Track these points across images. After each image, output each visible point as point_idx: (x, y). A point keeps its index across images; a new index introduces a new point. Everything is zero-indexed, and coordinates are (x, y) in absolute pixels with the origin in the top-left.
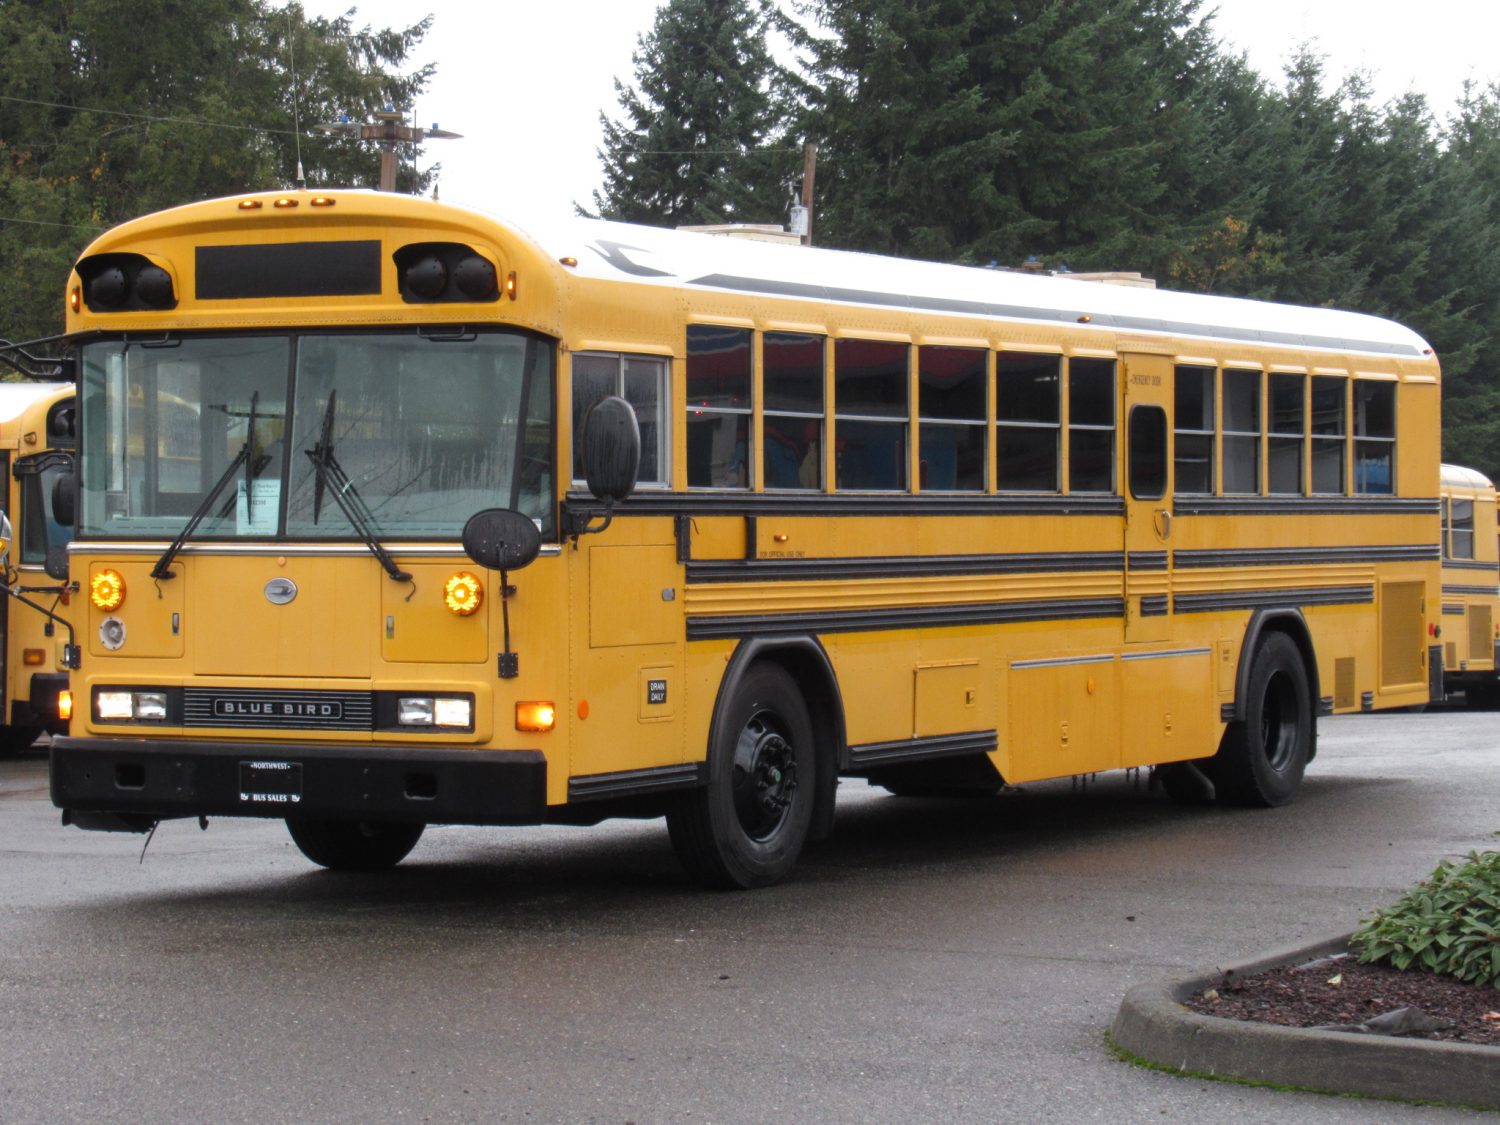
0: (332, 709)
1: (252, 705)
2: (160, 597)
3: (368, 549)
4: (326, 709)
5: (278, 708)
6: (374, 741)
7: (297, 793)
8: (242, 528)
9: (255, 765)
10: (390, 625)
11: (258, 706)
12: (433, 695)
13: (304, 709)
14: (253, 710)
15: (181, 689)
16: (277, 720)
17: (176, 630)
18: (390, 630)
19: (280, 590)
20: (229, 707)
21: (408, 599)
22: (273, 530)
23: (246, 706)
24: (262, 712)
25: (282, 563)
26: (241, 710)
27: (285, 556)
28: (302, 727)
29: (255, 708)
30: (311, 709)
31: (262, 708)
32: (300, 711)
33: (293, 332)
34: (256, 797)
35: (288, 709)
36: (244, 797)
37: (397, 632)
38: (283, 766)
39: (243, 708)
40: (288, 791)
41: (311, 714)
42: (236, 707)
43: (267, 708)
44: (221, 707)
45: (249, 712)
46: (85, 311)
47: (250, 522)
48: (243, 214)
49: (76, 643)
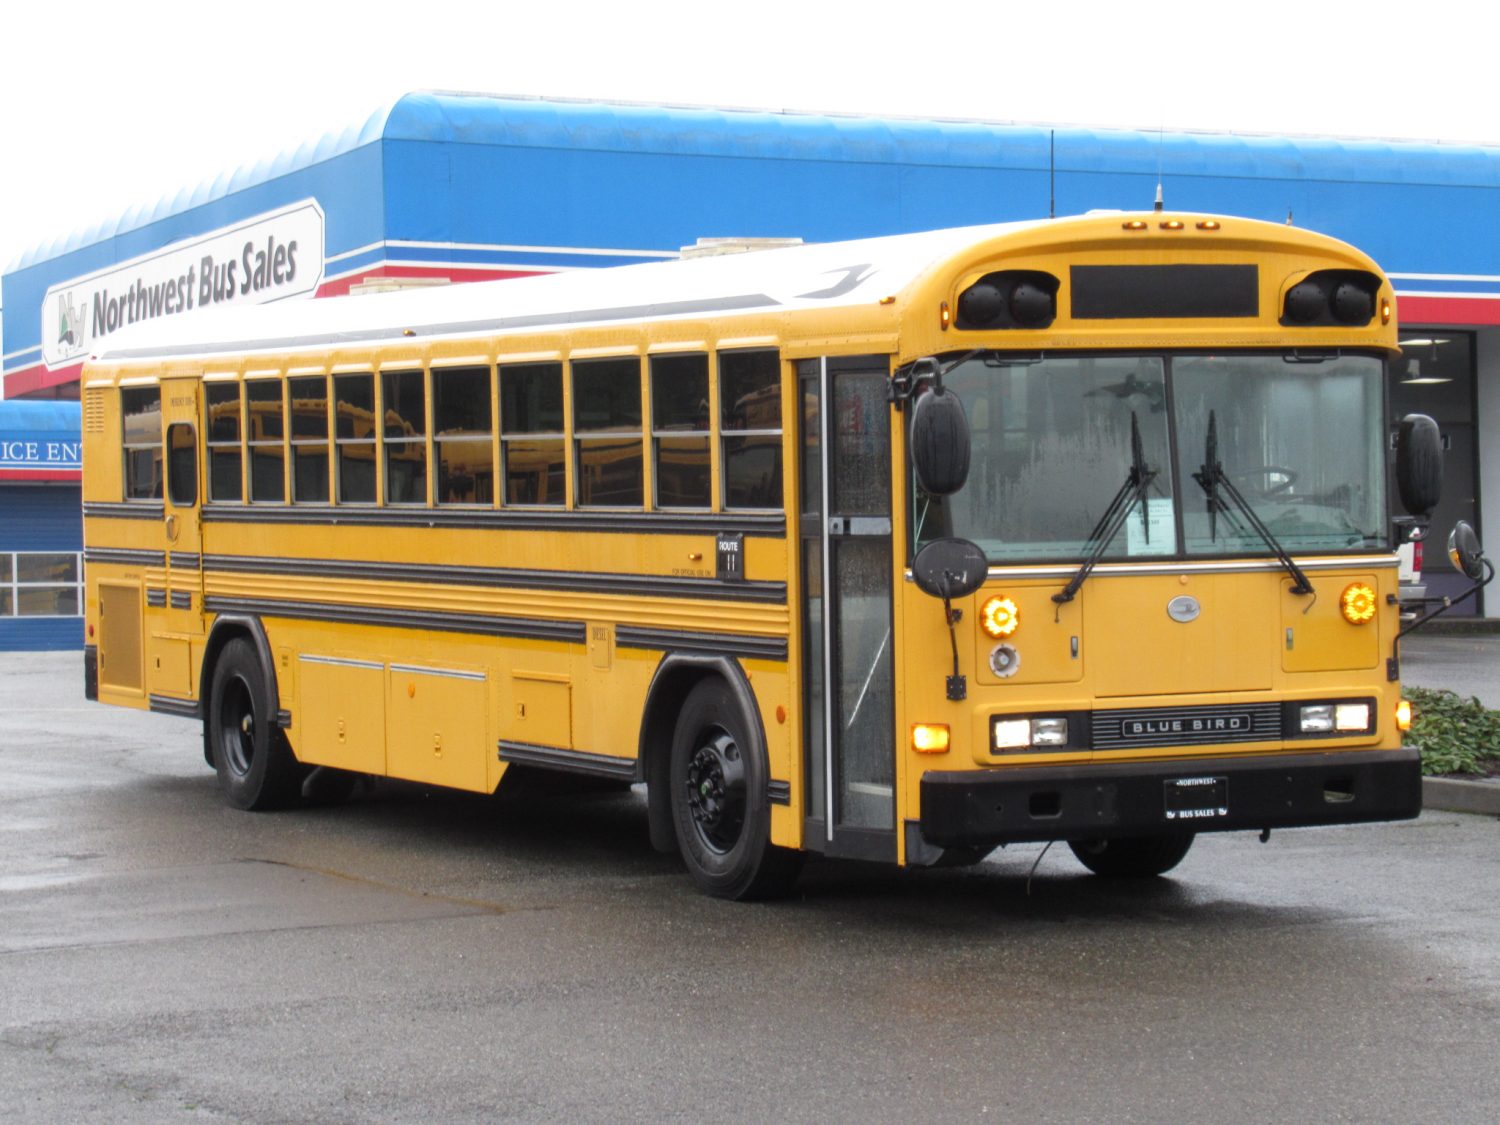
0: (1241, 723)
1: (1161, 724)
2: (1057, 621)
3: (1279, 563)
4: (1235, 723)
5: (1187, 725)
6: (1283, 750)
7: (1224, 806)
8: (1135, 547)
9: (1181, 783)
10: (1290, 637)
11: (1167, 724)
12: (1333, 703)
13: (1213, 724)
14: (1162, 729)
15: (1089, 713)
16: (1187, 736)
17: (1074, 653)
18: (1289, 641)
19: (1184, 609)
20: (1138, 728)
21: (1305, 612)
22: (1170, 548)
23: (1155, 725)
24: (1171, 730)
25: (1184, 581)
26: (1149, 729)
27: (1187, 574)
28: (1213, 741)
29: (1164, 726)
30: (1220, 723)
31: (1171, 726)
32: (1209, 726)
33: (1167, 353)
34: (1183, 814)
35: (1197, 725)
36: (1170, 815)
37: (1295, 643)
38: (1208, 781)
39: (1152, 727)
40: (1215, 806)
41: (1220, 728)
42: (1145, 727)
43: (1176, 726)
44: (1129, 728)
45: (1158, 731)
46: (952, 329)
47: (1147, 542)
48: (1129, 234)
49: (961, 673)
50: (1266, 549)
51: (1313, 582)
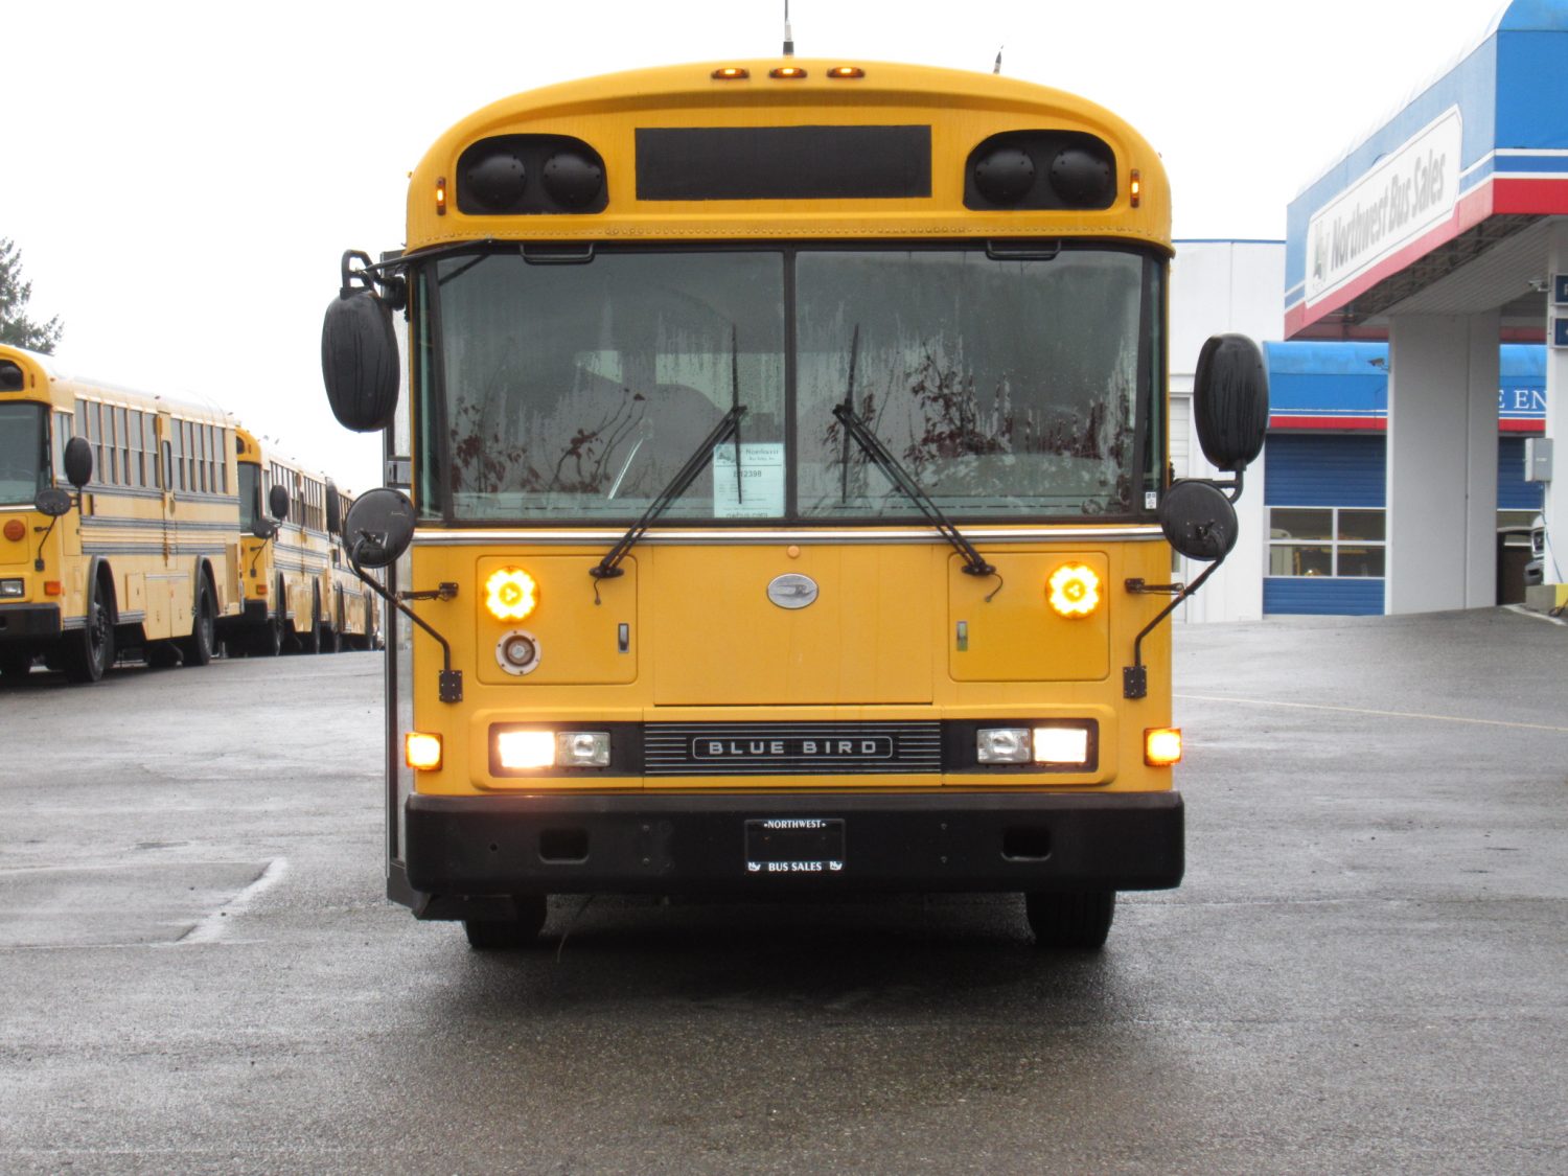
0: (877, 747)
1: (752, 744)
2: (598, 602)
3: (939, 533)
4: (868, 747)
5: (793, 747)
6: (944, 786)
7: (837, 859)
8: (723, 508)
9: (771, 824)
10: (962, 633)
11: (762, 744)
12: (1027, 724)
13: (834, 747)
14: (753, 750)
15: (640, 726)
16: (794, 759)
17: (623, 646)
18: (962, 641)
19: (793, 590)
20: (716, 748)
21: (988, 599)
22: (776, 510)
23: (741, 745)
24: (767, 752)
25: (794, 554)
26: (733, 751)
27: (797, 545)
28: (832, 771)
29: (757, 747)
30: (845, 746)
31: (767, 747)
32: (828, 750)
33: (788, 247)
34: (772, 867)
35: (809, 747)
36: (754, 867)
37: (970, 642)
38: (814, 823)
39: (737, 748)
40: (825, 857)
41: (845, 753)
42: (726, 745)
43: (776, 748)
44: (703, 748)
45: (746, 753)
46: (454, 214)
47: (740, 502)
48: (720, 86)
49: (455, 666)
50: (918, 513)
51: (989, 559)
